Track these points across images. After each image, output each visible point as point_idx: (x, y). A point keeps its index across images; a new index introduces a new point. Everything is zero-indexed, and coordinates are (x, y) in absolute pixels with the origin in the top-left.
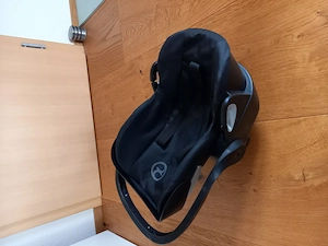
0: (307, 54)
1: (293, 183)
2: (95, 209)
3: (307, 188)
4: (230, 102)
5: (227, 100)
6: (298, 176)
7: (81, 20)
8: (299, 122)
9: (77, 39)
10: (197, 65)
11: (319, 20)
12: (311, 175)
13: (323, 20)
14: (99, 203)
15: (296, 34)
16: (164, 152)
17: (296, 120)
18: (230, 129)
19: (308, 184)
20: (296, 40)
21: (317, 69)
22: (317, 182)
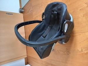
0: (82, 15)
1: (79, 52)
2: (25, 58)
3: (83, 54)
4: (66, 23)
5: (65, 22)
6: (80, 50)
7: (22, 7)
8: (80, 34)
9: (21, 12)
10: (56, 12)
11: (85, 5)
12: (84, 50)
13: (87, 5)
14: (26, 57)
15: (79, 9)
16: (44, 39)
17: (79, 34)
18: (65, 31)
19: (83, 52)
20: (79, 11)
21: (85, 19)
22: (86, 52)
